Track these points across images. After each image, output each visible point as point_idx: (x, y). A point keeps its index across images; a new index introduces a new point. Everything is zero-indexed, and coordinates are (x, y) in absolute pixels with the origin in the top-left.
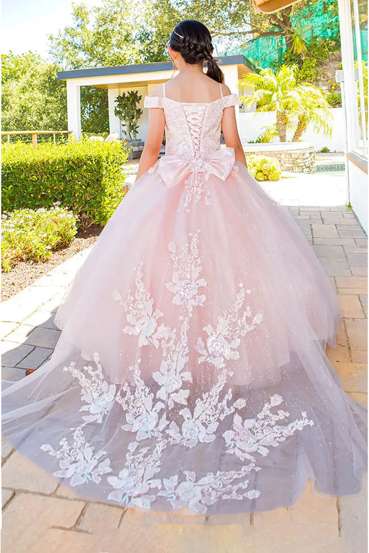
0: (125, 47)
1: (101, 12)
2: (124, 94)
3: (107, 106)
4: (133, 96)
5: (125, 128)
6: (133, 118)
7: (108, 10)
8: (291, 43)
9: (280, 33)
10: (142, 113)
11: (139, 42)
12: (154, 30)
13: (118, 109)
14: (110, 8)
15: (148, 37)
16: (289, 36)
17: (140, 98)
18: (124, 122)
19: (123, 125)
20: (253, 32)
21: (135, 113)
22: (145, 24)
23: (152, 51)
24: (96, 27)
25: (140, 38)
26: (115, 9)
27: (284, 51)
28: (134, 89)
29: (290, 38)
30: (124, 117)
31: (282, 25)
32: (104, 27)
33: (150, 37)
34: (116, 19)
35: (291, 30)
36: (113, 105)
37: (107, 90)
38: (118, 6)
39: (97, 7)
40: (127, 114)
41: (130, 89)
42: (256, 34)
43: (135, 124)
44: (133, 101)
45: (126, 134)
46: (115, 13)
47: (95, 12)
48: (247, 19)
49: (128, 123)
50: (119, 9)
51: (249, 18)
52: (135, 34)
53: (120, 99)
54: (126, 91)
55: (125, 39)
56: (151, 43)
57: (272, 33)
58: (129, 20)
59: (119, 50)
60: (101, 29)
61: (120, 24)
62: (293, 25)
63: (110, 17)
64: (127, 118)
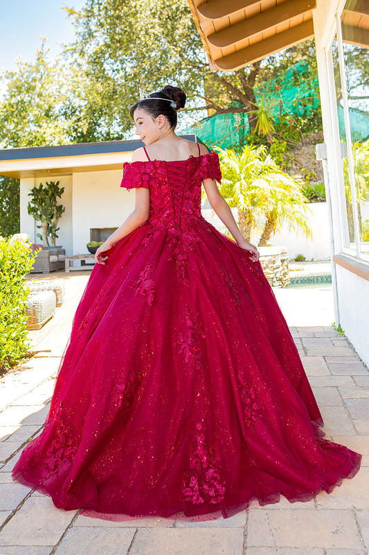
0: (45, 125)
1: (15, 78)
2: (41, 186)
3: (18, 201)
4: (53, 189)
5: (41, 231)
6: (52, 218)
7: (25, 76)
8: (256, 121)
9: (241, 110)
10: (64, 211)
11: (63, 118)
12: (83, 103)
13: (32, 205)
14: (27, 74)
15: (75, 112)
16: (252, 112)
17: (62, 190)
18: (39, 223)
19: (39, 227)
20: (208, 108)
21: (55, 212)
22: (71, 96)
23: (80, 130)
24: (8, 97)
25: (65, 114)
26: (34, 75)
27: (245, 133)
28: (54, 179)
29: (255, 115)
30: (41, 216)
31: (243, 100)
32: (19, 98)
33: (77, 113)
34: (34, 88)
35: (255, 105)
36: (26, 199)
37: (19, 180)
38: (38, 71)
39: (9, 71)
40: (44, 212)
41: (50, 179)
42: (212, 111)
43: (54, 226)
44: (53, 195)
45: (41, 239)
46: (34, 80)
47: (7, 78)
48: (201, 90)
49: (44, 224)
50: (39, 76)
51: (203, 89)
52: (57, 108)
53: (36, 192)
54: (44, 181)
55: (47, 115)
56: (79, 120)
57: (232, 110)
58: (52, 88)
59: (38, 129)
60: (14, 101)
61: (40, 95)
62: (257, 100)
63: (26, 85)
64: (44, 217)
